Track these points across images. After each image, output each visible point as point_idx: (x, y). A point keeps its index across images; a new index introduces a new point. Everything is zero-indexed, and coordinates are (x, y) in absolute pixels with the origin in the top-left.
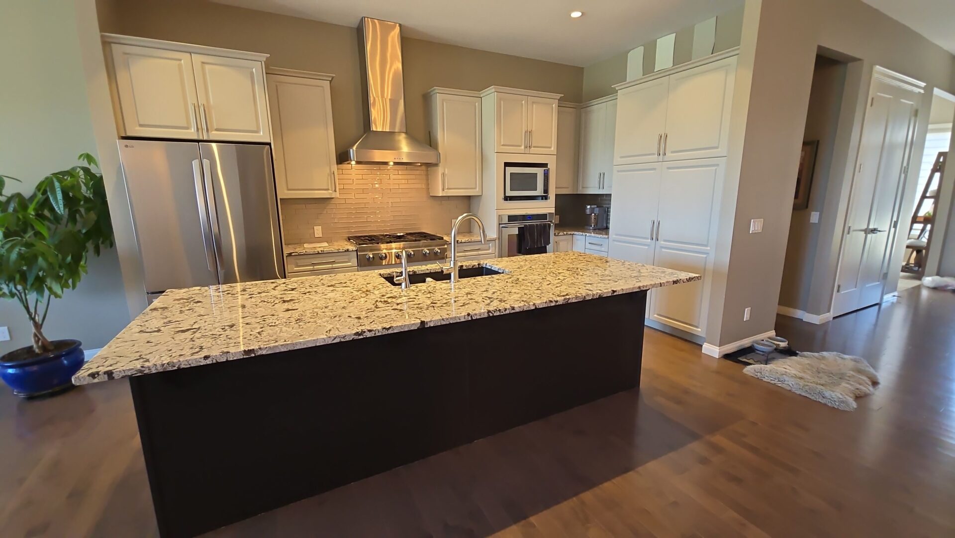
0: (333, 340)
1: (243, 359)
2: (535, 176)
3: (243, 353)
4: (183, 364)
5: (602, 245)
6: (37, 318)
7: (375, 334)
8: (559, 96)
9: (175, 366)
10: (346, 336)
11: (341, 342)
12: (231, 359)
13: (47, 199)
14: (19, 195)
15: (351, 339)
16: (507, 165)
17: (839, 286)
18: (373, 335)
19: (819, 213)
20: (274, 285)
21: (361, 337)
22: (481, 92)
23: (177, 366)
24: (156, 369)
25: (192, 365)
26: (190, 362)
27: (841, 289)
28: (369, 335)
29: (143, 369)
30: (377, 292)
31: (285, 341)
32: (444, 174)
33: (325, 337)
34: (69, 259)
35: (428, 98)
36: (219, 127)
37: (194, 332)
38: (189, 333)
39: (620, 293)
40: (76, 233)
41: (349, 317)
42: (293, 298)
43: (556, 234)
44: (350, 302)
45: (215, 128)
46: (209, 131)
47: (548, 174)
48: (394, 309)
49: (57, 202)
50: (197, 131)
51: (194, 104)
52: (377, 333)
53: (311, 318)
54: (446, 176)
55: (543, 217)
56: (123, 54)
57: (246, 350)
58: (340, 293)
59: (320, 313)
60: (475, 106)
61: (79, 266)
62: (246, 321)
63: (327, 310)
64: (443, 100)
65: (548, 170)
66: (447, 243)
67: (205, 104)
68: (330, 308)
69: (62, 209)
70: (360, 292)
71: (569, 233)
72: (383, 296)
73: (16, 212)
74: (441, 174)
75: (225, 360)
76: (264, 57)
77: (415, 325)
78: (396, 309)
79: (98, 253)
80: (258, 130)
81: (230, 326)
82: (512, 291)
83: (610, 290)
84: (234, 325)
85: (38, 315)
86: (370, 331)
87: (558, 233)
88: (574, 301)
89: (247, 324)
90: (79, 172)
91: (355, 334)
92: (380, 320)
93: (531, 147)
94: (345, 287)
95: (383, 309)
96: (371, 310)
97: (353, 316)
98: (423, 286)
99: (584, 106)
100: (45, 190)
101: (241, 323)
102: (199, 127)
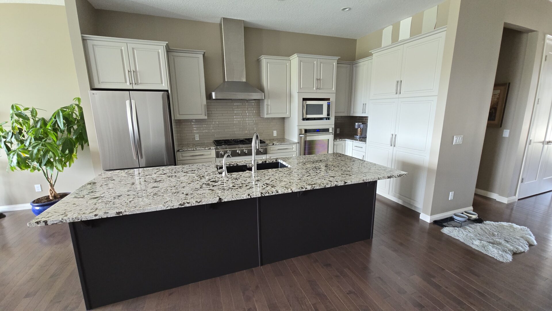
0: (166, 208)
1: (116, 216)
2: (322, 106)
3: (116, 213)
5: (362, 148)
8: (337, 58)
9: (79, 220)
10: (174, 206)
11: (171, 209)
12: (109, 217)
13: (56, 121)
14: (43, 119)
15: (177, 207)
16: (304, 99)
17: (522, 179)
18: (190, 206)
19: (509, 130)
20: (157, 170)
21: (183, 206)
22: (290, 57)
26: (87, 218)
27: (524, 181)
28: (187, 205)
30: (207, 178)
31: (140, 207)
32: (268, 105)
33: (162, 206)
34: (67, 152)
35: (259, 61)
36: (142, 82)
37: (99, 199)
38: (97, 199)
39: (349, 184)
40: (71, 138)
41: (183, 193)
42: (161, 180)
43: (335, 140)
44: (189, 184)
45: (139, 83)
46: (136, 84)
47: (330, 105)
48: (209, 189)
49: (61, 122)
50: (130, 84)
51: (128, 70)
52: (192, 204)
53: (162, 193)
54: (269, 106)
55: (327, 130)
56: (93, 45)
57: (118, 212)
58: (188, 177)
59: (169, 190)
60: (287, 65)
61: (72, 155)
62: (129, 193)
63: (174, 188)
64: (267, 62)
65: (330, 102)
66: (267, 145)
67: (134, 70)
68: (176, 187)
69: (63, 126)
70: (199, 177)
71: (343, 140)
72: (209, 180)
73: (41, 127)
74: (266, 105)
75: (106, 217)
76: (164, 43)
77: (216, 200)
78: (211, 189)
79: (82, 148)
80: (162, 83)
81: (119, 196)
82: (284, 180)
83: (343, 182)
84: (121, 195)
85: (52, 180)
86: (188, 203)
87: (336, 140)
88: (318, 188)
89: (128, 195)
90: (75, 106)
91: (179, 205)
92: (198, 196)
93: (320, 89)
94: (193, 173)
95: (204, 189)
96: (197, 189)
97: (185, 193)
98: (235, 175)
99: (355, 63)
100: (56, 116)
101: (126, 194)
102: (131, 82)
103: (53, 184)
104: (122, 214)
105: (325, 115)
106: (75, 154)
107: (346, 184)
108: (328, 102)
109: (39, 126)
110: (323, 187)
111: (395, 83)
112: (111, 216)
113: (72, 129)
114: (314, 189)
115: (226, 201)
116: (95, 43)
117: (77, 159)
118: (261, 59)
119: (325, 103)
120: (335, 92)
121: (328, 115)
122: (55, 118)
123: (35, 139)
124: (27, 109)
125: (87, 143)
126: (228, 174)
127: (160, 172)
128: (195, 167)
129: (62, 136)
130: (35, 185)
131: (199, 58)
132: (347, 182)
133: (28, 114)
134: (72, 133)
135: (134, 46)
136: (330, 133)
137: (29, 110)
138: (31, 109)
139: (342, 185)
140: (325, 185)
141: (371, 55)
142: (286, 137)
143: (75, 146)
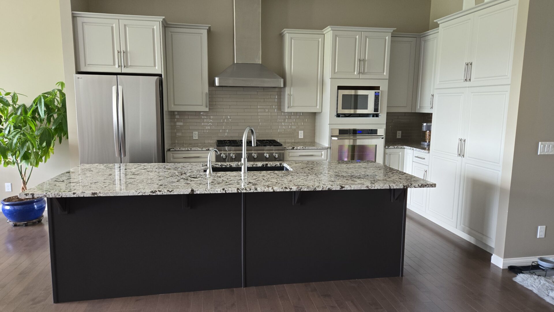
0: (138, 194)
1: (91, 197)
2: (366, 97)
3: (91, 193)
4: (63, 195)
5: (424, 159)
6: (25, 178)
7: (163, 193)
9: (60, 196)
10: (145, 192)
11: (142, 196)
12: (86, 196)
13: (37, 108)
14: (24, 106)
15: (149, 195)
16: (340, 88)
18: (161, 194)
20: (138, 166)
21: (154, 194)
22: (323, 30)
23: (61, 196)
24: (52, 196)
25: (68, 197)
26: (67, 195)
28: (158, 193)
29: (46, 195)
30: (189, 174)
31: (114, 191)
32: (290, 95)
33: (134, 191)
34: (44, 144)
35: (283, 36)
36: (132, 65)
37: (77, 183)
38: (75, 183)
39: (348, 189)
40: (50, 129)
41: (158, 184)
42: (140, 173)
43: (387, 147)
44: (167, 178)
45: (129, 65)
46: (125, 67)
47: (379, 96)
48: (186, 183)
49: (41, 110)
50: (119, 67)
51: (118, 51)
52: (164, 193)
53: (137, 183)
54: (292, 97)
55: (373, 132)
56: (83, 23)
57: (93, 192)
58: (168, 173)
59: (144, 181)
60: (319, 41)
61: (49, 150)
62: (105, 181)
63: (150, 180)
64: (291, 38)
65: (379, 92)
66: (285, 149)
67: (125, 50)
68: (153, 179)
69: (43, 114)
70: (180, 173)
71: (400, 147)
72: (189, 176)
73: (21, 114)
74: (287, 95)
75: (82, 196)
76: (161, 19)
77: (187, 191)
78: (187, 183)
79: (60, 142)
80: (155, 66)
81: (95, 183)
82: (271, 181)
83: (339, 186)
84: (98, 182)
85: (26, 177)
86: (160, 191)
87: (389, 146)
88: (305, 190)
89: (104, 182)
90: (57, 92)
91: (151, 192)
92: (171, 187)
93: (363, 73)
94: (175, 170)
95: (180, 182)
96: (173, 182)
97: (160, 184)
98: (220, 174)
99: (423, 36)
100: (37, 103)
101: (102, 182)
102: (120, 65)
103: (26, 181)
104: (97, 195)
105: (370, 109)
106: (52, 148)
107: (343, 189)
108: (375, 92)
109: (20, 113)
110: (313, 190)
111: (464, 66)
112: (87, 196)
113: (52, 118)
114: (301, 191)
115: (198, 193)
116: (85, 20)
117: (53, 154)
118: (284, 33)
119: (371, 94)
120: (388, 78)
121: (376, 110)
122: (36, 105)
123: (15, 127)
124: (8, 94)
125: (66, 135)
126: (213, 173)
127: (141, 167)
128: (180, 165)
129: (41, 125)
130: (6, 184)
131: (202, 34)
132: (344, 187)
133: (9, 99)
134: (52, 123)
135: (126, 22)
136: (379, 137)
137: (10, 95)
138: (12, 94)
139: (337, 189)
140: (315, 187)
141: (437, 26)
142: (317, 141)
143: (53, 139)
